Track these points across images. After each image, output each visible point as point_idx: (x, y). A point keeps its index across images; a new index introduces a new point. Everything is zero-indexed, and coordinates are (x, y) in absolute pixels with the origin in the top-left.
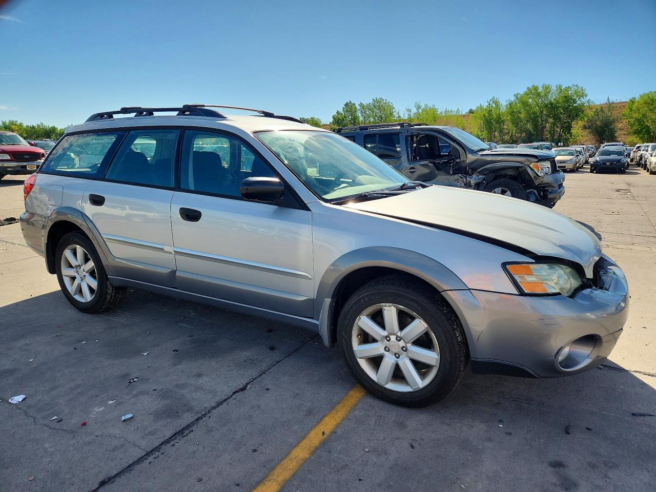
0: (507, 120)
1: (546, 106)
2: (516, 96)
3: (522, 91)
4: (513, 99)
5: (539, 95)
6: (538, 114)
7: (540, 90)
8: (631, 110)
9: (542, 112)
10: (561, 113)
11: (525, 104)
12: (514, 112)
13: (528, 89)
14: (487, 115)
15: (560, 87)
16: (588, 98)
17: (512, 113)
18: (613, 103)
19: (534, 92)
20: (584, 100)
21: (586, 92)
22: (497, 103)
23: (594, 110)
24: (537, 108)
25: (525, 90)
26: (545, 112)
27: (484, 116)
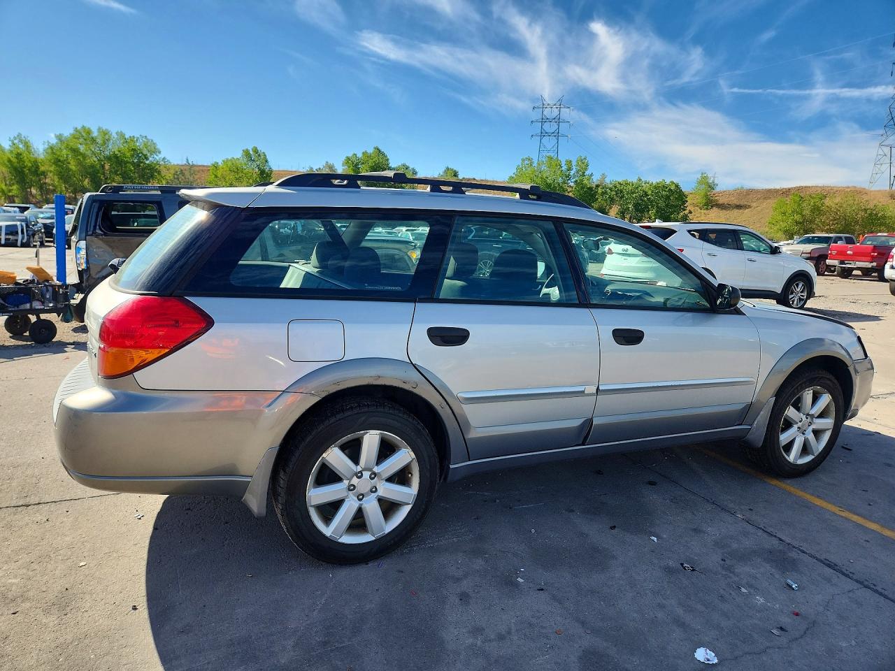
0: (51, 172)
1: (109, 158)
2: (59, 137)
3: (67, 132)
4: (54, 141)
5: (93, 140)
6: (98, 167)
7: (95, 134)
8: (216, 176)
9: (103, 166)
10: (131, 171)
11: (75, 151)
12: (59, 161)
13: (76, 130)
14: (14, 160)
15: (121, 135)
16: (161, 156)
17: (57, 162)
18: (193, 166)
19: (84, 135)
20: (158, 157)
21: (159, 146)
22: (27, 145)
23: (172, 172)
24: (95, 159)
25: (72, 131)
26: (107, 167)
27: (10, 161)
